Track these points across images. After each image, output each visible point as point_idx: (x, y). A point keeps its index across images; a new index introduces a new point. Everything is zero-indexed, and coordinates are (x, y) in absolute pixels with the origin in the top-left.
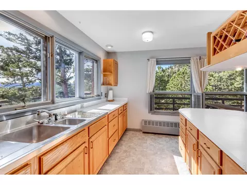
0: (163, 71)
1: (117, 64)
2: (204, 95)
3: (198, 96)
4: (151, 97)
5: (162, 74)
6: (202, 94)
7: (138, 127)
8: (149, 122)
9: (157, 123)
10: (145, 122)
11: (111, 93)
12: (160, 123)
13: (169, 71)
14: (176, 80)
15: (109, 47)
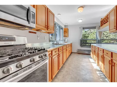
0: (86, 32)
1: (68, 30)
2: (101, 40)
3: (99, 40)
4: (81, 41)
5: (85, 33)
6: (100, 40)
7: (76, 52)
8: (80, 50)
9: (83, 50)
10: (79, 50)
11: (66, 39)
12: (84, 50)
13: (89, 32)
14: (92, 36)
15: (66, 24)
